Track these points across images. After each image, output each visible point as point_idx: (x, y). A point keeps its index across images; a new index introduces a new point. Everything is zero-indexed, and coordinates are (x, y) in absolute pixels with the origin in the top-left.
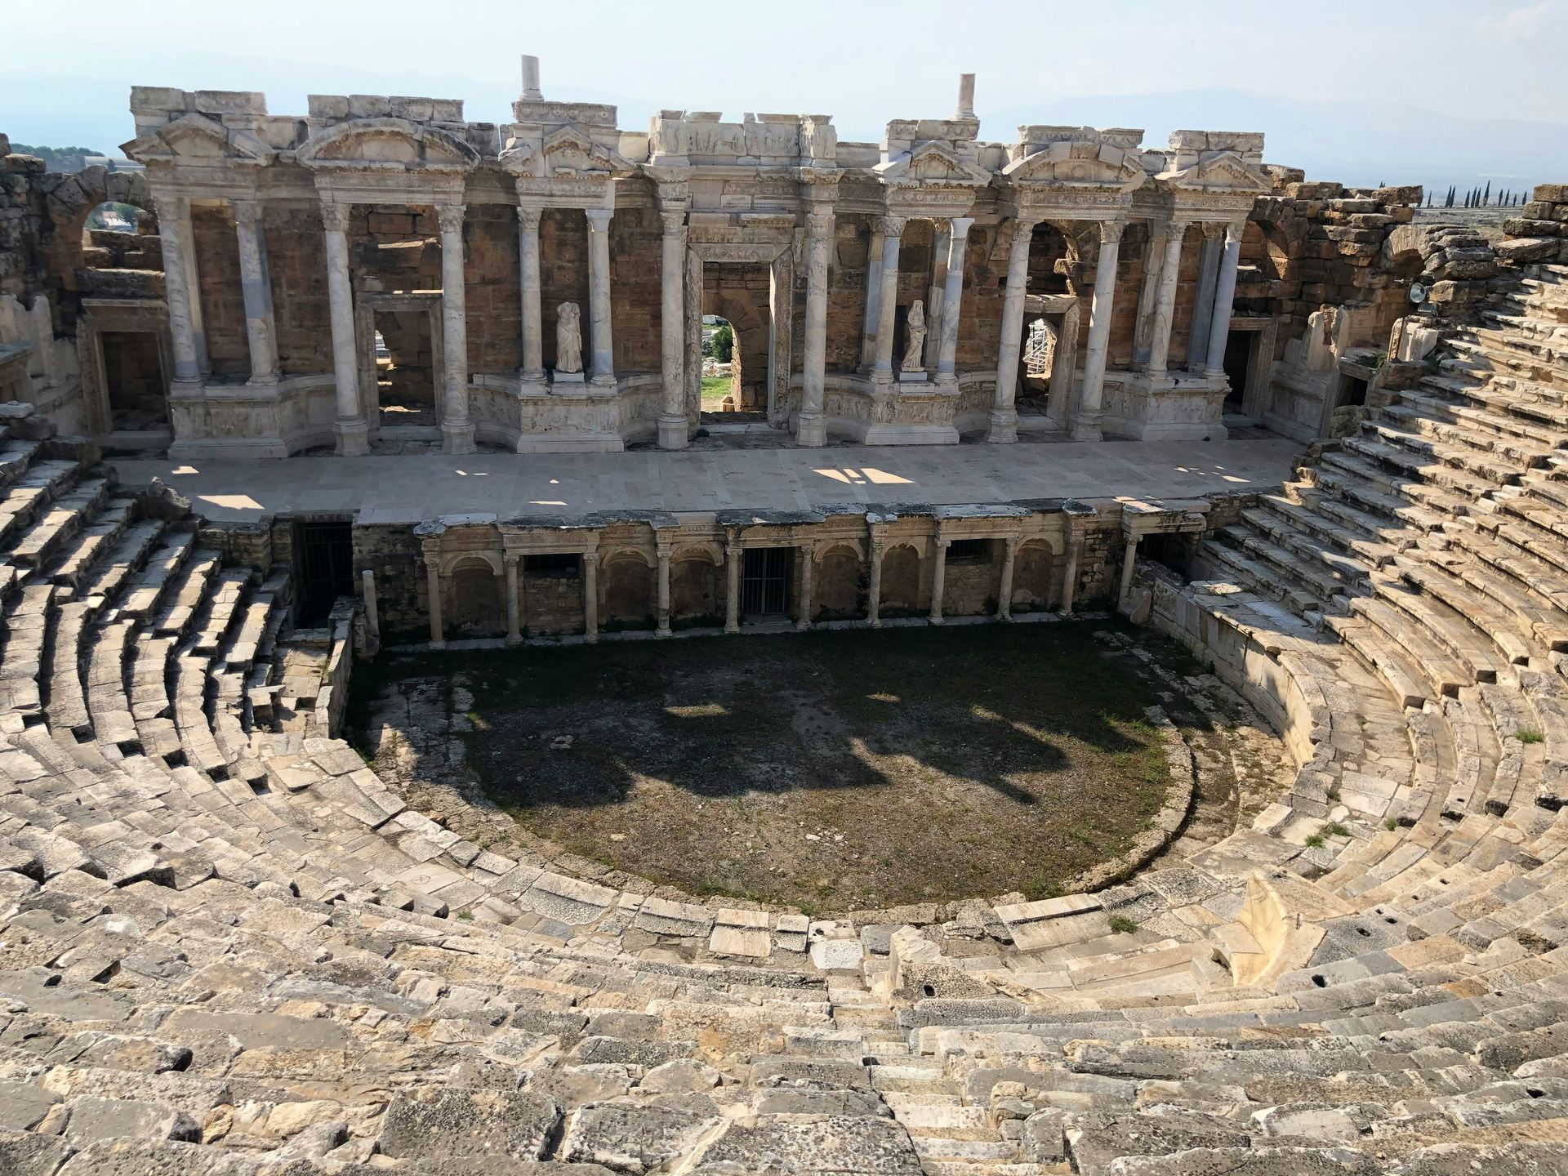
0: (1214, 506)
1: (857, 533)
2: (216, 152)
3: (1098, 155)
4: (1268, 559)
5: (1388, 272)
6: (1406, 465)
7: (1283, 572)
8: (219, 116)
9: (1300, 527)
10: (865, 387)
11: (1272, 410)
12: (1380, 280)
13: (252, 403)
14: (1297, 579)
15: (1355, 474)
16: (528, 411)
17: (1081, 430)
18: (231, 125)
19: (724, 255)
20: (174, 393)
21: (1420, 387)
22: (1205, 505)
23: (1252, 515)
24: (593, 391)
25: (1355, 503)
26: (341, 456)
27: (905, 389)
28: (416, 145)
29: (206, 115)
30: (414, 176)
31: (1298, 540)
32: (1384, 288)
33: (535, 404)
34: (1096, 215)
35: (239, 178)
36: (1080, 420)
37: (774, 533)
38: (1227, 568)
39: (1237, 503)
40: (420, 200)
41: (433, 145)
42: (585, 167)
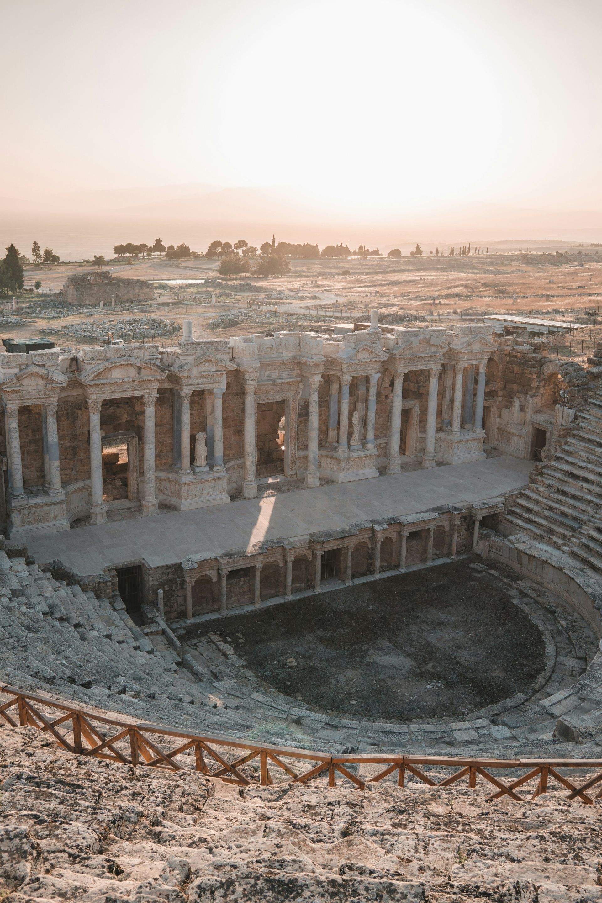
0: (506, 499)
1: (368, 535)
2: (41, 382)
3: (429, 341)
4: (535, 522)
5: (544, 380)
6: (581, 475)
7: (544, 529)
8: (44, 365)
9: (545, 506)
10: (336, 454)
11: (498, 440)
12: (542, 384)
13: (54, 504)
14: (552, 532)
15: (560, 480)
16: (185, 489)
17: (428, 462)
18: (49, 368)
19: (267, 399)
20: (13, 505)
21: (574, 436)
22: (502, 499)
23: (521, 501)
24: (216, 475)
25: (564, 493)
26: (96, 524)
27: (355, 454)
28: (136, 368)
29: (39, 366)
30: (136, 384)
31: (547, 513)
32: (544, 387)
33: (189, 485)
34: (429, 367)
35: (52, 393)
36: (427, 458)
37: (337, 542)
38: (518, 528)
39: (514, 497)
40: (137, 393)
41: (145, 368)
42: (213, 370)
